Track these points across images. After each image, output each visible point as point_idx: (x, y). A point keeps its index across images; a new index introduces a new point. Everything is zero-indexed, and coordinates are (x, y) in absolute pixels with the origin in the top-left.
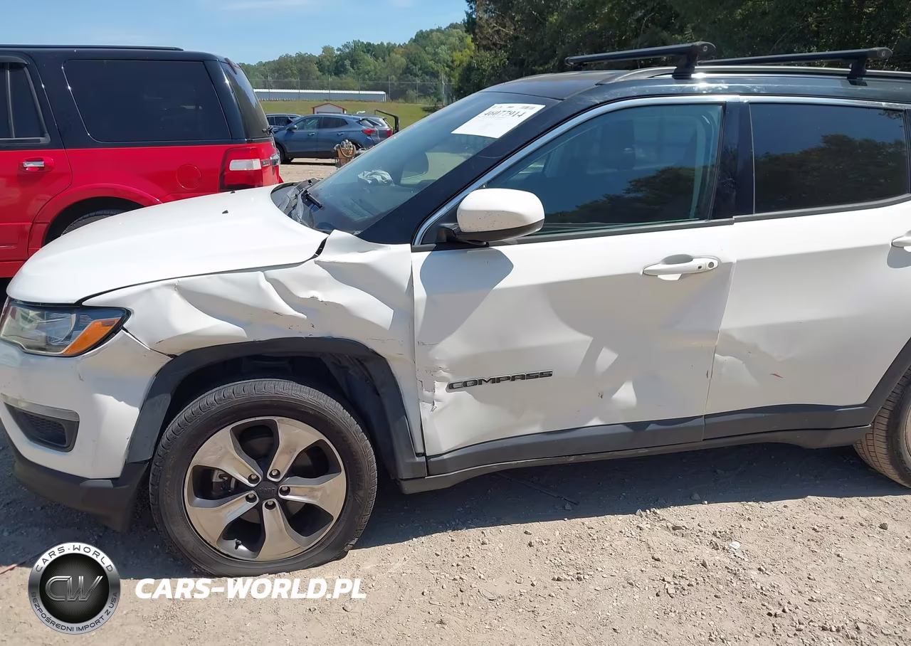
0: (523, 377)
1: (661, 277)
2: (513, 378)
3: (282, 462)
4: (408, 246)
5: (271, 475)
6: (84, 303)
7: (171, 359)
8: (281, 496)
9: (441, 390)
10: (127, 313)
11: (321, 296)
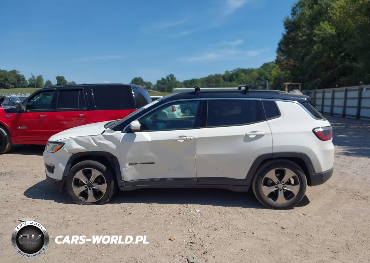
0: (147, 163)
1: (178, 140)
2: (145, 163)
3: (92, 179)
4: (121, 132)
5: (91, 182)
6: (57, 142)
7: (73, 154)
8: (92, 187)
9: (127, 165)
10: (64, 144)
11: (102, 142)
